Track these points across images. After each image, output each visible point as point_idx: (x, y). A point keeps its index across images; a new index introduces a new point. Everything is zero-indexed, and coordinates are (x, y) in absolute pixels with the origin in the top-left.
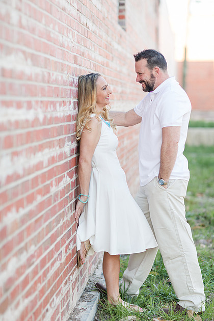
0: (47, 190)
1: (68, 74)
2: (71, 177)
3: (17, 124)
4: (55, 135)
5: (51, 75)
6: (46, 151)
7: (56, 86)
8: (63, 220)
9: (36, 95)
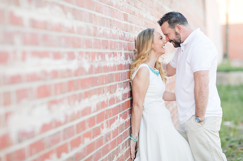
0: (97, 132)
1: (118, 29)
2: (125, 117)
3: (55, 74)
4: (104, 82)
5: (98, 29)
6: (95, 97)
7: (104, 39)
8: (117, 156)
9: (79, 47)
